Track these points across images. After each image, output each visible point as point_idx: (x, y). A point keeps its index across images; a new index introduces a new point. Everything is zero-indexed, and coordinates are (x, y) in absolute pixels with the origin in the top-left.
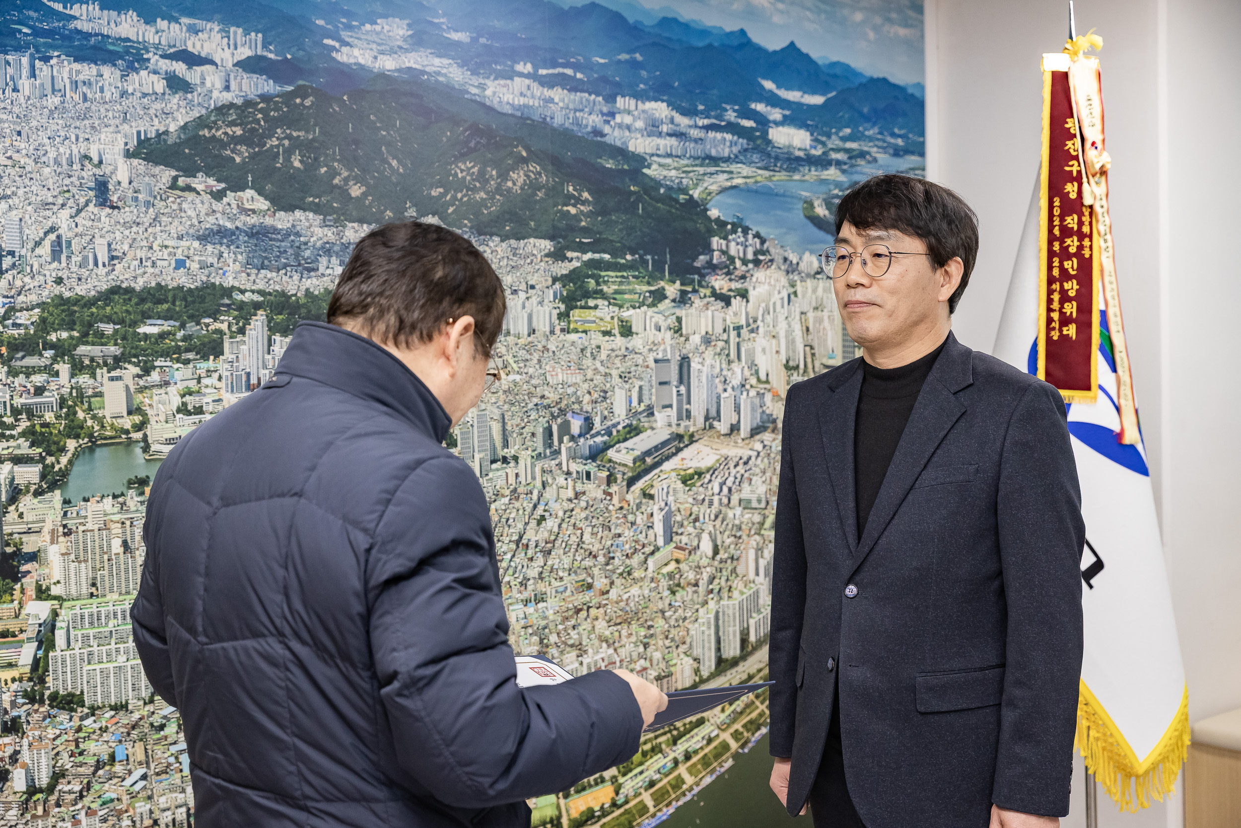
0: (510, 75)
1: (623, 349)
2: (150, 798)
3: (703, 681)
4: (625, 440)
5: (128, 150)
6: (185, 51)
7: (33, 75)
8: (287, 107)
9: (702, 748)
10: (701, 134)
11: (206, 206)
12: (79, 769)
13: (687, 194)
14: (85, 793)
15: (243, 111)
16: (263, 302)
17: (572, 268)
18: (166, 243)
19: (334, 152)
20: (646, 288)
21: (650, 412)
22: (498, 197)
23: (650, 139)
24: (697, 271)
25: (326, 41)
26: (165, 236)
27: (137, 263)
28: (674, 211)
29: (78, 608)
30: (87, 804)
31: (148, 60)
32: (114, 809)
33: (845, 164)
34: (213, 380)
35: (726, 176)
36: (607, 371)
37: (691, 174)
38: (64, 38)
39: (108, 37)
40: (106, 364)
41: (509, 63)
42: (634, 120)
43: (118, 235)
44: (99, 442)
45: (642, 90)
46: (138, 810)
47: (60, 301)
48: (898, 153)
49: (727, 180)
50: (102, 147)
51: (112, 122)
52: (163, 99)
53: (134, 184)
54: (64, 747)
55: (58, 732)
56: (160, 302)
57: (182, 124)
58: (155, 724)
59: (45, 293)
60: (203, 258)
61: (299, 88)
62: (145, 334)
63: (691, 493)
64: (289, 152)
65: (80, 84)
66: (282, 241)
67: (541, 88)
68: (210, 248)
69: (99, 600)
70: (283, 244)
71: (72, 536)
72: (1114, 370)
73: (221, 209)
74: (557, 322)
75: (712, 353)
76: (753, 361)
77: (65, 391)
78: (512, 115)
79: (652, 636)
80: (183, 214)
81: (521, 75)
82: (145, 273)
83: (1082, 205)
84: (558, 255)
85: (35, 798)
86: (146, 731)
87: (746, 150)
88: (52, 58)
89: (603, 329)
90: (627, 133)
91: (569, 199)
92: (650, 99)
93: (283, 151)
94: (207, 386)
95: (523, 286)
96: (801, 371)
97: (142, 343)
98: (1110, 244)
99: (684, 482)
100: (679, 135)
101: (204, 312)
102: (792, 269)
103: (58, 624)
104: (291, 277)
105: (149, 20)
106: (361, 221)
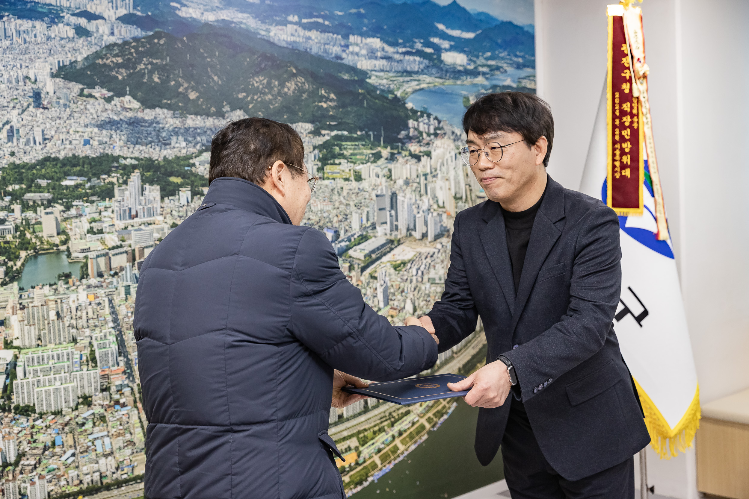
0: (285, 23)
1: (357, 189)
2: (77, 467)
4: (359, 244)
5: (53, 73)
6: (86, 11)
8: (149, 44)
9: (409, 428)
10: (401, 57)
11: (102, 106)
12: (34, 451)
13: (393, 94)
14: (37, 466)
15: (122, 48)
16: (138, 165)
17: (325, 140)
18: (78, 129)
19: (179, 72)
20: (369, 152)
21: (374, 227)
22: (279, 98)
23: (370, 61)
24: (400, 141)
25: (173, 4)
26: (77, 125)
27: (60, 142)
28: (385, 104)
29: (30, 353)
30: (39, 472)
31: (63, 17)
32: (56, 475)
33: (488, 74)
34: (108, 213)
35: (416, 83)
36: (348, 202)
37: (396, 82)
38: (11, 4)
39: (38, 3)
40: (43, 204)
41: (284, 16)
42: (361, 49)
43: (48, 125)
44: (40, 252)
45: (365, 31)
46: (70, 475)
47: (14, 166)
48: (519, 67)
49: (417, 85)
50: (36, 71)
51: (42, 56)
52: (73, 41)
53: (57, 94)
54: (24, 438)
55: (20, 429)
56: (75, 166)
57: (85, 56)
58: (80, 423)
59: (4, 162)
60: (101, 139)
61: (156, 33)
62: (66, 186)
63: (399, 275)
64: (151, 72)
65: (22, 33)
66: (149, 127)
67: (303, 31)
68: (104, 132)
69: (43, 348)
70: (149, 129)
71: (26, 310)
72: (653, 196)
73: (110, 108)
74: (316, 173)
75: (410, 190)
76: (435, 195)
77: (19, 221)
78: (287, 48)
80: (87, 112)
81: (291, 23)
82: (65, 148)
83: (632, 97)
84: (316, 133)
85: (7, 469)
86: (74, 427)
87: (428, 67)
88: (4, 16)
89: (344, 177)
90: (356, 58)
91: (322, 98)
92: (370, 37)
93: (148, 73)
94: (105, 217)
96: (464, 200)
97: (65, 191)
98: (649, 120)
99: (395, 269)
100: (388, 58)
101: (102, 171)
102: (456, 138)
103: (18, 364)
104: (154, 149)
106: (196, 114)
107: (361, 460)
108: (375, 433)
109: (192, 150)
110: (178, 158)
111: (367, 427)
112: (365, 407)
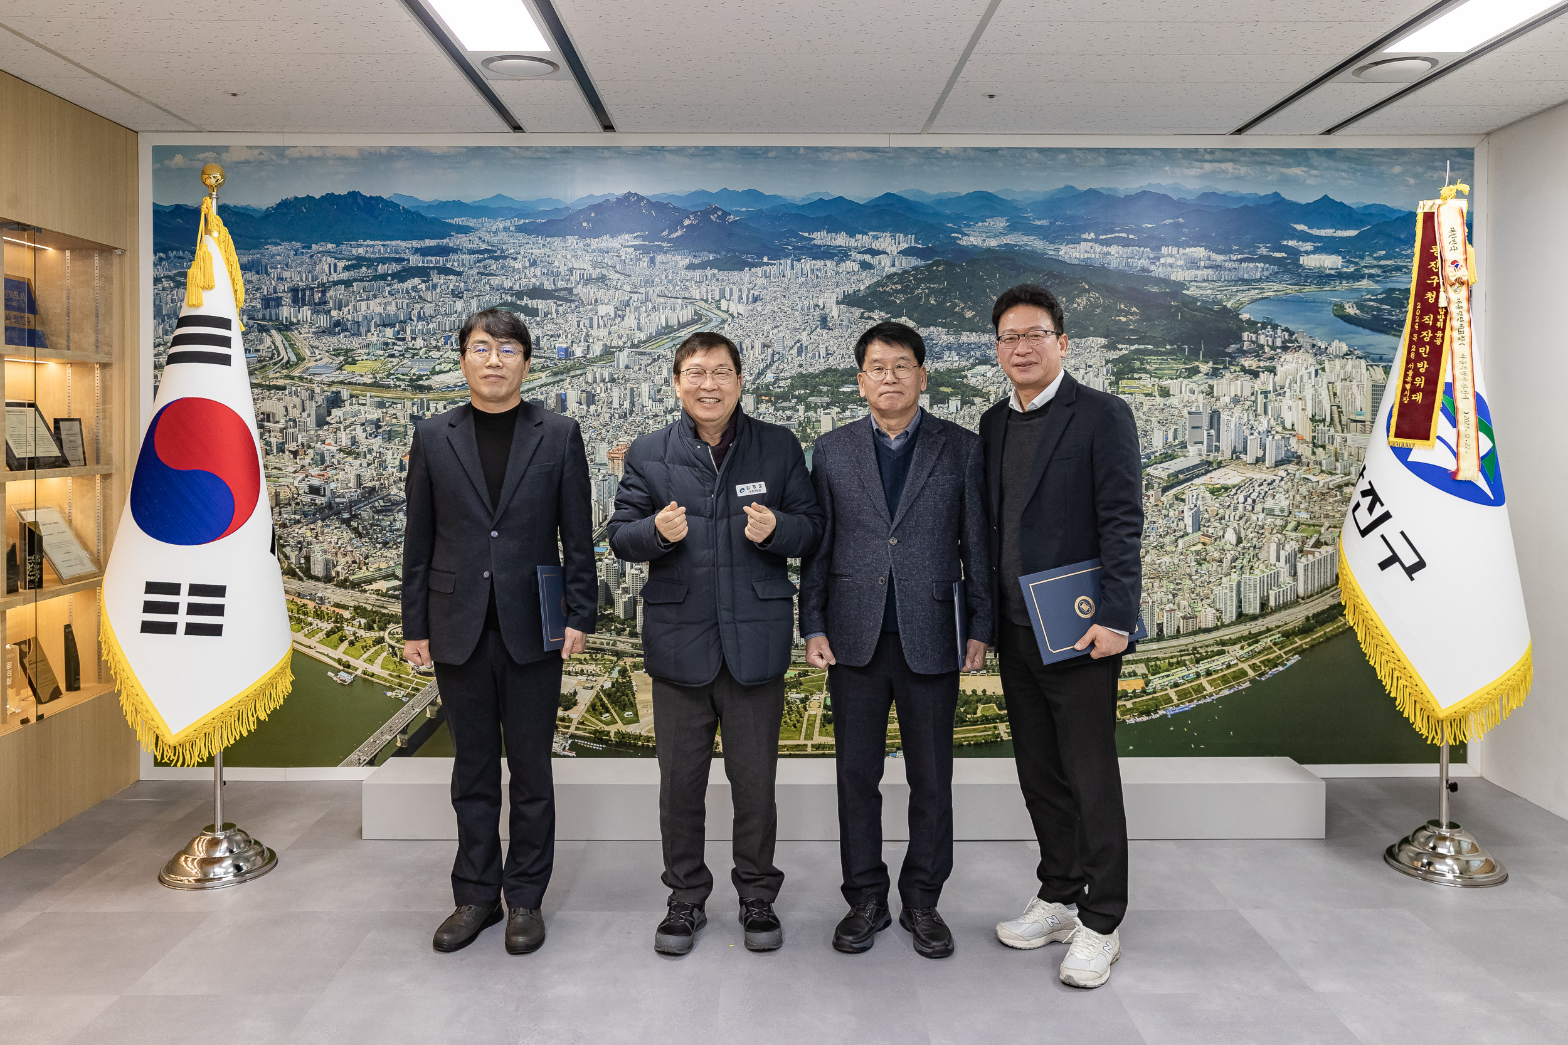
0: (1078, 241)
1: (1161, 405)
3: (1223, 626)
4: (1161, 462)
5: (838, 301)
6: (871, 249)
7: (793, 268)
8: (928, 272)
9: (1221, 670)
10: (1236, 265)
13: (1221, 305)
15: (902, 276)
17: (1121, 355)
19: (956, 294)
20: (1182, 366)
21: (1183, 445)
23: (1188, 272)
24: (1229, 355)
25: (955, 235)
27: (840, 356)
28: (1208, 316)
31: (851, 255)
33: (1379, 276)
35: (1257, 291)
37: (1225, 292)
38: (808, 249)
39: (830, 246)
40: (822, 406)
41: (1078, 234)
42: (1176, 261)
43: (831, 343)
45: (1183, 241)
47: (801, 376)
49: (1259, 294)
50: (825, 300)
51: (831, 287)
52: (858, 274)
53: (841, 317)
57: (868, 285)
59: (794, 372)
61: (936, 261)
62: (844, 392)
63: (1218, 501)
64: (928, 296)
65: (815, 271)
67: (1101, 247)
75: (1241, 409)
76: (1279, 416)
77: (801, 419)
79: (1180, 589)
82: (845, 362)
84: (1111, 347)
87: (1277, 273)
88: (801, 259)
90: (1170, 269)
91: (1120, 312)
92: (1190, 246)
93: (925, 296)
95: (1083, 366)
96: (1327, 424)
97: (842, 397)
99: (1212, 492)
100: (1216, 267)
102: (1318, 352)
105: (852, 235)
106: (971, 331)
107: (1150, 689)
108: (1171, 664)
109: (964, 363)
110: (949, 370)
111: (1160, 656)
112: (1158, 634)
